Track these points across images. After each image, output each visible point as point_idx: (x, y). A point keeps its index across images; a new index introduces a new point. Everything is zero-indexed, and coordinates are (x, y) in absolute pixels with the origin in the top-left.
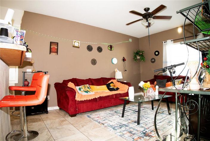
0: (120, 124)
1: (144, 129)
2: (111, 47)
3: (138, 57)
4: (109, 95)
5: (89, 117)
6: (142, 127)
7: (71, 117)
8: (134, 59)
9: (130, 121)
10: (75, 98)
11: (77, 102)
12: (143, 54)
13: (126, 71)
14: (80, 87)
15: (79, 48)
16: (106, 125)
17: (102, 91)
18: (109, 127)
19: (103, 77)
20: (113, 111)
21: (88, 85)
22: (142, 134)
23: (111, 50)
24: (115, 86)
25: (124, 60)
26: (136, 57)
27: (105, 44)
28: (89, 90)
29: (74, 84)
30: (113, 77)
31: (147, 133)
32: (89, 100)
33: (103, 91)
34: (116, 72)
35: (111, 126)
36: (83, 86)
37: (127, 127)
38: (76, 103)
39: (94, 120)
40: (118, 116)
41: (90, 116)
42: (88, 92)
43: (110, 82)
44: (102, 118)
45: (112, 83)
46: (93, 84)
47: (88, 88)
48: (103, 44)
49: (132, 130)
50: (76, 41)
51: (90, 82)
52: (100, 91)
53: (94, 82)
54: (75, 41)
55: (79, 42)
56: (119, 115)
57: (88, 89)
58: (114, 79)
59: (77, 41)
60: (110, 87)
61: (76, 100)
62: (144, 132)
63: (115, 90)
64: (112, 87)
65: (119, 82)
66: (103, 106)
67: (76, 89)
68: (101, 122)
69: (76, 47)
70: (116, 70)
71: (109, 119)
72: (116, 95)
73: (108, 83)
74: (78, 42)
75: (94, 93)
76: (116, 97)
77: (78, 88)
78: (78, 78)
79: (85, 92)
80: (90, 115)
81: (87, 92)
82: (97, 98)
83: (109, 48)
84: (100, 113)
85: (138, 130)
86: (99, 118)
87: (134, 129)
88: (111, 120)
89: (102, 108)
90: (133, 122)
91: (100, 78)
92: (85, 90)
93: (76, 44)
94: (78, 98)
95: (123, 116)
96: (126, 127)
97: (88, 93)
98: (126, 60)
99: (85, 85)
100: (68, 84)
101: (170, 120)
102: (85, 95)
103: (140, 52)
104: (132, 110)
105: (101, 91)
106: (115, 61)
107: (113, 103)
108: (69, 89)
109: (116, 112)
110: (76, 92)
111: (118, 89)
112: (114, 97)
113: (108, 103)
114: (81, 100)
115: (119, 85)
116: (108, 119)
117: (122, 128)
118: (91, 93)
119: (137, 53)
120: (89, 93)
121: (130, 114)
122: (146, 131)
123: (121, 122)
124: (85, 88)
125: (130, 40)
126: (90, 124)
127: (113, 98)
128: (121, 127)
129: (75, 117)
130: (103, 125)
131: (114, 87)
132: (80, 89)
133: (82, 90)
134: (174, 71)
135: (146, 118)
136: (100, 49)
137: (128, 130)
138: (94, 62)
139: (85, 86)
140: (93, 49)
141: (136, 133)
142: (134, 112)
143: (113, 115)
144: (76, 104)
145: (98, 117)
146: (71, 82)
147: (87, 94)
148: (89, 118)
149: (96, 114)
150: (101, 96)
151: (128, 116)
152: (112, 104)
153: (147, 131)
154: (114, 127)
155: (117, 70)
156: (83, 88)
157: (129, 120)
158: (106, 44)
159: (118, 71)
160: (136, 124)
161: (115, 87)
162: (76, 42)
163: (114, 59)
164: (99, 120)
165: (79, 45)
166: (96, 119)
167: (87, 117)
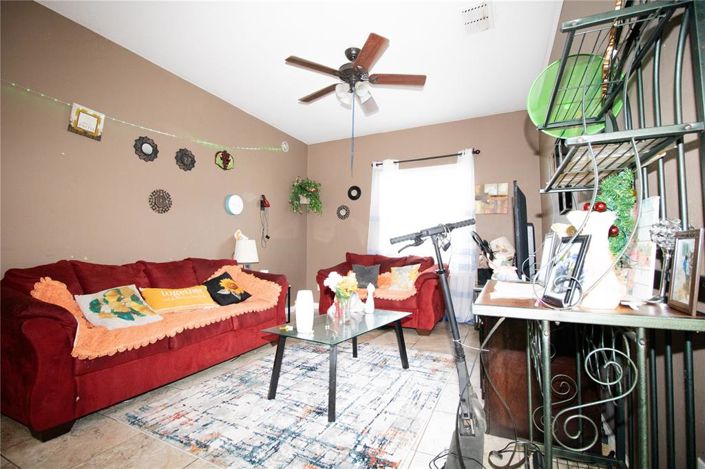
0: (268, 430)
1: (355, 435)
2: (226, 158)
3: (304, 200)
4: (218, 321)
5: (134, 421)
6: (347, 429)
7: (44, 440)
8: (292, 203)
9: (300, 412)
10: (70, 347)
11: (77, 367)
12: (317, 190)
13: (268, 237)
14: (99, 296)
15: (98, 138)
16: (215, 446)
17: (191, 307)
18: (230, 458)
19: (192, 257)
20: (231, 377)
21: (133, 287)
22: (355, 461)
23: (225, 168)
24: (236, 287)
25: (264, 204)
26: (298, 199)
27: (205, 143)
28: (136, 309)
29: (64, 286)
30: (229, 258)
31: (370, 452)
32: (137, 347)
33: (194, 306)
34: (238, 243)
35: (238, 448)
36: (108, 292)
37: (296, 442)
38: (73, 369)
39: (162, 435)
40: (254, 398)
41: (141, 416)
42: (135, 316)
43: (217, 274)
44: (193, 415)
45: (226, 275)
46: (153, 285)
47: (134, 298)
48: (198, 141)
49: (317, 449)
50: (84, 108)
51: (142, 274)
52: (181, 308)
53: (156, 274)
54: (81, 108)
55: (103, 117)
56: (257, 391)
57: (135, 306)
58: (234, 263)
59: (92, 112)
60: (221, 292)
61: (74, 359)
62: (360, 449)
63: (237, 301)
64: (225, 292)
65: (249, 272)
66: (194, 365)
67: (78, 309)
68: (191, 436)
69: (85, 134)
70: (238, 234)
71: (223, 414)
72: (241, 318)
73: (213, 277)
74: (95, 116)
75: (161, 318)
76: (241, 325)
77: (84, 301)
78: (85, 259)
79: (121, 315)
80: (143, 409)
81: (128, 315)
82: (173, 334)
83: (218, 159)
84: (184, 393)
85: (338, 445)
86: (182, 419)
87: (324, 445)
88: (231, 418)
89: (192, 371)
90: (310, 412)
91: (182, 259)
92: (120, 310)
93: (87, 122)
94: (85, 347)
95: (272, 396)
96: (293, 443)
97: (133, 319)
98: (268, 206)
99: (121, 288)
100: (36, 285)
101: (414, 389)
102: (120, 330)
103: (309, 184)
104: (296, 364)
105: (188, 307)
106: (236, 204)
107: (230, 349)
108: (38, 312)
109: (243, 380)
110: (74, 325)
111: (245, 296)
112: (236, 324)
113: (215, 349)
114: (102, 353)
115: (249, 283)
116: (221, 418)
117: (281, 447)
118: (149, 319)
119: (303, 188)
120: (138, 321)
121: (292, 383)
122: (365, 447)
123: (270, 421)
124: (119, 300)
125: (285, 146)
126: (145, 456)
127: (233, 330)
128: (274, 444)
129: (67, 436)
130: (202, 452)
131: (232, 290)
132: (95, 306)
133: (105, 308)
134: (446, 242)
135: (346, 388)
136: (185, 160)
137: (305, 453)
138: (161, 202)
139: (119, 292)
140: (158, 155)
141: (337, 462)
142: (304, 371)
143: (235, 394)
144: (74, 375)
145: (178, 416)
146: (53, 279)
147: (129, 323)
148: (135, 429)
149: (166, 401)
150: (190, 325)
151: (289, 392)
152: (226, 350)
153: (366, 441)
154: (250, 449)
155: (241, 234)
156: (113, 300)
157: (295, 408)
158: (211, 144)
159: (245, 238)
160: (325, 419)
161: (238, 292)
162: (84, 112)
163: (232, 197)
164: (185, 428)
165: (101, 127)
166: (170, 426)
167: (127, 424)
